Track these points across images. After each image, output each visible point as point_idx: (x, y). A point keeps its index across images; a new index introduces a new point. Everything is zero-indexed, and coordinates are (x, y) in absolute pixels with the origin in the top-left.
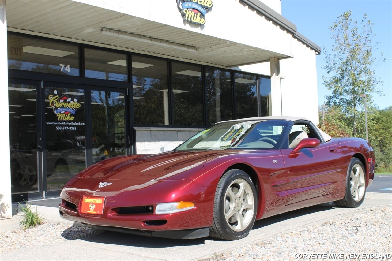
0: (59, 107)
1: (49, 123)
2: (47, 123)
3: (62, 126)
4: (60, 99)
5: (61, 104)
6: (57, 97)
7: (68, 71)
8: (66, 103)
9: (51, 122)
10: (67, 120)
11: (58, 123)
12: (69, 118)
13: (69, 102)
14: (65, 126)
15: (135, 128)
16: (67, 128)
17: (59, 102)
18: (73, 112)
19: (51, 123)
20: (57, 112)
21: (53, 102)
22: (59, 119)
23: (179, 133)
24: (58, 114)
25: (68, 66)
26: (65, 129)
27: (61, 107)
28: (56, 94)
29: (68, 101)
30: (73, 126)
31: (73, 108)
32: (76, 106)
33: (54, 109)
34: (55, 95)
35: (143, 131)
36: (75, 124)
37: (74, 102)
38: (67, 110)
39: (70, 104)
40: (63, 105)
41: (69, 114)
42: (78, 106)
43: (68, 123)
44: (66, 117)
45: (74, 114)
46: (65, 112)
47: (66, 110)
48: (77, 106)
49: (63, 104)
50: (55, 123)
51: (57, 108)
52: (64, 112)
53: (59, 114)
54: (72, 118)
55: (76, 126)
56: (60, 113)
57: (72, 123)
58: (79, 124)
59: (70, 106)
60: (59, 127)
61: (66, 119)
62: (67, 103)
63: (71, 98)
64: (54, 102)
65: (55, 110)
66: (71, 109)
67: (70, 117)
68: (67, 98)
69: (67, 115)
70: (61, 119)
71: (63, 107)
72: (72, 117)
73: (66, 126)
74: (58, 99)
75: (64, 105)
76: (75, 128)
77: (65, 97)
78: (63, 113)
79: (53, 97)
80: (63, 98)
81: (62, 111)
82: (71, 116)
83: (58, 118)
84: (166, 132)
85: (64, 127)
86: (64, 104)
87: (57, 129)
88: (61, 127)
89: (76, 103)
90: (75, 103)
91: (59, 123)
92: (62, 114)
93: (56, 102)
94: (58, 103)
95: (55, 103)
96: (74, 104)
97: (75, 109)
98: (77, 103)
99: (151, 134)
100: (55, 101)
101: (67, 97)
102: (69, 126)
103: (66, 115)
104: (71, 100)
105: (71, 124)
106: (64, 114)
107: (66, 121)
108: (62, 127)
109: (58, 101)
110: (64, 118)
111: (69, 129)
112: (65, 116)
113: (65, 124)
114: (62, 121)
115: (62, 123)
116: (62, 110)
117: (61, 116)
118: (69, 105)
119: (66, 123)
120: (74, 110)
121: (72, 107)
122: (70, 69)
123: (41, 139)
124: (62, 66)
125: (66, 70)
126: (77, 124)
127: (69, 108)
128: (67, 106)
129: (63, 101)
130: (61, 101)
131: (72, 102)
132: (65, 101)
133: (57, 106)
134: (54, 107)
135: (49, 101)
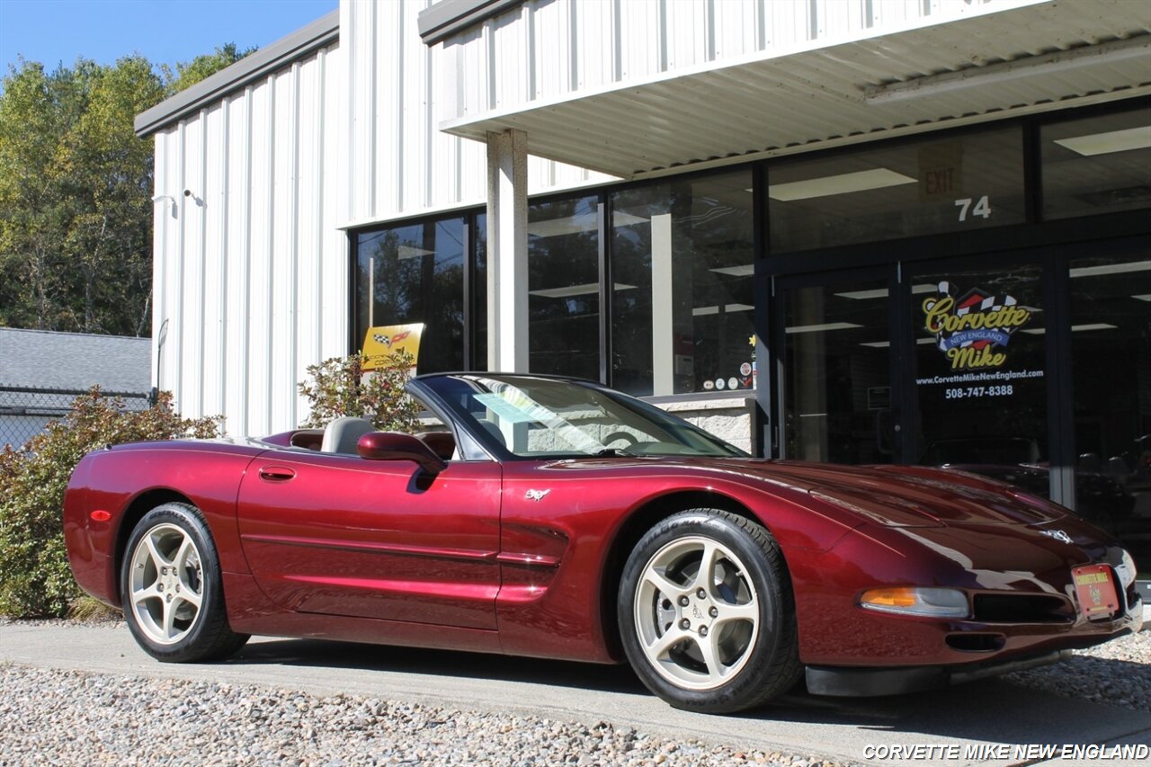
0: (956, 330)
1: (925, 382)
2: (919, 382)
3: (964, 386)
4: (958, 305)
5: (960, 319)
6: (948, 303)
7: (982, 215)
8: (976, 316)
9: (929, 378)
10: (980, 366)
11: (951, 379)
12: (987, 359)
13: (988, 311)
14: (974, 384)
16: (979, 391)
17: (956, 314)
18: (999, 338)
19: (930, 381)
20: (948, 344)
21: (935, 318)
22: (954, 366)
24: (953, 352)
25: (984, 200)
26: (973, 396)
27: (960, 328)
28: (947, 292)
29: (983, 307)
30: (1002, 382)
31: (1000, 330)
32: (1010, 319)
33: (940, 337)
34: (944, 295)
36: (1008, 376)
37: (1005, 308)
38: (983, 336)
39: (990, 315)
40: (967, 322)
42: (1019, 320)
43: (983, 376)
44: (978, 357)
45: (1005, 344)
46: (974, 342)
47: (976, 335)
48: (1016, 317)
49: (968, 318)
50: (942, 380)
51: (947, 335)
52: (970, 342)
53: (956, 350)
54: (999, 359)
55: (1012, 381)
56: (958, 347)
57: (998, 376)
58: (1023, 375)
59: (991, 322)
60: (954, 390)
61: (977, 365)
62: (982, 315)
63: (993, 298)
64: (940, 318)
65: (943, 340)
66: (995, 332)
67: (990, 356)
68: (980, 298)
69: (982, 351)
70: (961, 366)
71: (967, 329)
72: (999, 355)
73: (978, 387)
74: (952, 307)
75: (969, 321)
76: (1008, 390)
77: (976, 296)
78: (968, 348)
79: (936, 303)
80: (970, 300)
81: (964, 341)
82: (993, 352)
83: (951, 362)
85: (970, 389)
86: (972, 319)
87: (948, 397)
88: (960, 389)
89: (1013, 308)
90: (1008, 310)
91: (956, 378)
92: (964, 351)
93: (946, 315)
94: (952, 318)
95: (942, 320)
96: (1005, 316)
97: (1008, 330)
98: (1016, 309)
100: (943, 314)
101: (980, 295)
102: (987, 384)
103: (979, 352)
104: (996, 303)
105: (993, 377)
106: (972, 350)
107: (977, 371)
108: (965, 391)
109: (950, 313)
110: (973, 362)
111: (988, 395)
112: (975, 355)
113: (973, 378)
114: (960, 372)
115: (966, 378)
116: (963, 337)
117: (960, 357)
118: (989, 318)
119: (978, 377)
120: (1004, 332)
121: (999, 325)
122: (989, 207)
123: (897, 428)
124: (962, 206)
125: (976, 212)
126: (1014, 375)
127: (986, 328)
128: (980, 324)
129: (966, 310)
130: (961, 312)
131: (997, 308)
132: (975, 309)
133: (948, 329)
134: (939, 331)
135: (925, 316)
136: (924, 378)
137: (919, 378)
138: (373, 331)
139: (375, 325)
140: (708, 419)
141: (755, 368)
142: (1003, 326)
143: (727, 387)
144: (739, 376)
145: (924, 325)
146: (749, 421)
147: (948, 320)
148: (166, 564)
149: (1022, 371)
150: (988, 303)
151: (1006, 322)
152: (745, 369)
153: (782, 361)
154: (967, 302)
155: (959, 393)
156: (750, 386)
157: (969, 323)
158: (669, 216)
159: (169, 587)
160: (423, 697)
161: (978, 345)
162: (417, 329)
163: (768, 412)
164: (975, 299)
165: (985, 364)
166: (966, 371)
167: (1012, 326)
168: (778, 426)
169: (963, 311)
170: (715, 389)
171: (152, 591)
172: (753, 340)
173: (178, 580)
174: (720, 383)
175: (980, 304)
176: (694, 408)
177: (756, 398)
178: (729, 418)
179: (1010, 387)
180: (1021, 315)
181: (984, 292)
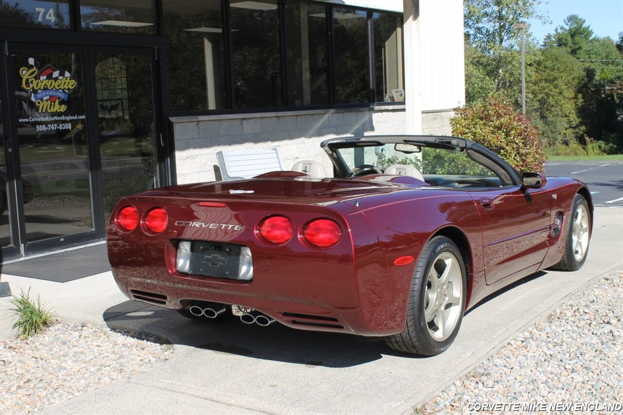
0: (40, 89)
1: (24, 120)
2: (20, 121)
3: (46, 123)
4: (40, 74)
5: (42, 82)
6: (35, 71)
7: (50, 21)
8: (50, 81)
9: (27, 118)
10: (54, 112)
11: (39, 119)
12: (57, 108)
13: (56, 79)
14: (51, 123)
15: (172, 119)
16: (54, 127)
17: (39, 79)
18: (63, 96)
19: (27, 120)
20: (36, 98)
21: (27, 80)
22: (40, 111)
23: (244, 122)
24: (39, 103)
25: (51, 11)
26: (51, 129)
27: (42, 88)
28: (33, 64)
29: (54, 77)
30: (65, 122)
31: (63, 90)
32: (68, 84)
33: (31, 93)
34: (31, 67)
35: (184, 124)
36: (68, 118)
37: (65, 78)
38: (54, 94)
39: (57, 81)
40: (45, 85)
41: (57, 101)
42: (72, 86)
43: (56, 118)
44: (52, 106)
45: (66, 99)
46: (50, 97)
47: (51, 93)
48: (70, 84)
49: (46, 82)
50: (33, 120)
51: (35, 92)
52: (48, 97)
53: (41, 102)
54: (63, 108)
55: (70, 121)
56: (42, 99)
57: (63, 118)
58: (75, 117)
59: (59, 86)
60: (41, 126)
61: (52, 111)
62: (53, 81)
63: (59, 72)
64: (30, 80)
65: (33, 95)
66: (60, 92)
67: (59, 106)
68: (52, 71)
69: (54, 103)
70: (44, 111)
71: (46, 89)
72: (63, 106)
73: (54, 124)
74: (37, 74)
75: (47, 84)
76: (68, 126)
77: (49, 69)
78: (47, 101)
79: (27, 71)
80: (46, 71)
81: (45, 96)
82: (61, 104)
83: (38, 109)
84: (223, 123)
85: (49, 125)
86: (48, 83)
87: (38, 130)
88: (44, 125)
89: (69, 78)
90: (66, 79)
91: (42, 119)
92: (45, 102)
93: (34, 79)
94: (37, 81)
95: (32, 82)
96: (65, 83)
97: (67, 91)
98: (70, 79)
99: (198, 128)
100: (32, 78)
101: (52, 69)
102: (58, 122)
103: (53, 104)
104: (60, 75)
105: (61, 118)
106: (49, 102)
107: (52, 115)
108: (47, 126)
109: (36, 78)
110: (50, 109)
111: (59, 129)
112: (51, 105)
113: (51, 119)
114: (44, 115)
115: (47, 119)
116: (44, 94)
117: (43, 106)
118: (56, 84)
119: (53, 118)
120: (65, 92)
121: (63, 88)
122: (54, 16)
123: (10, 150)
124: (39, 12)
125: (48, 18)
126: (72, 118)
127: (56, 89)
128: (52, 87)
129: (45, 77)
131: (61, 78)
132: (49, 77)
133: (35, 88)
134: (30, 89)
135: (21, 79)
136: (23, 118)
137: (21, 118)
142: (65, 89)
145: (21, 83)
147: (35, 83)
150: (56, 74)
151: (66, 87)
155: (44, 128)
157: (47, 86)
161: (52, 99)
164: (49, 71)
165: (57, 111)
166: (47, 114)
167: (69, 89)
169: (43, 78)
175: (52, 74)
179: (70, 124)
180: (73, 84)
181: (55, 68)
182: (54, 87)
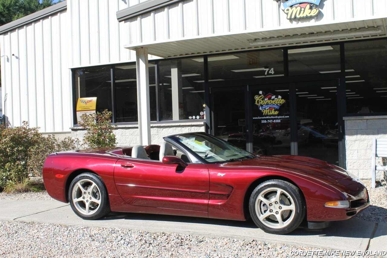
0: (264, 104)
1: (255, 118)
2: (254, 118)
3: (267, 120)
6: (262, 97)
7: (272, 73)
8: (270, 101)
9: (257, 117)
10: (271, 114)
11: (263, 118)
12: (273, 112)
13: (273, 100)
14: (269, 119)
15: (344, 118)
16: (271, 121)
17: (264, 100)
18: (277, 107)
19: (257, 118)
20: (261, 108)
21: (258, 101)
22: (264, 114)
24: (263, 110)
25: (272, 69)
27: (265, 104)
28: (261, 93)
30: (277, 119)
31: (277, 104)
32: (280, 102)
33: (260, 106)
34: (261, 95)
36: (279, 117)
37: (278, 99)
38: (272, 106)
39: (274, 101)
40: (267, 102)
41: (273, 110)
42: (282, 102)
43: (272, 117)
44: (271, 112)
45: (278, 109)
47: (270, 106)
50: (260, 118)
51: (262, 106)
53: (264, 110)
54: (277, 113)
55: (280, 119)
56: (265, 109)
57: (276, 117)
58: (283, 117)
59: (274, 103)
62: (272, 100)
63: (275, 96)
64: (260, 101)
65: (260, 107)
66: (275, 105)
67: (274, 112)
69: (272, 110)
70: (266, 114)
71: (267, 104)
72: (277, 112)
76: (279, 121)
77: (270, 95)
78: (268, 109)
79: (258, 97)
81: (267, 107)
82: (275, 111)
83: (263, 113)
85: (268, 121)
87: (262, 123)
88: (265, 120)
89: (280, 99)
91: (265, 117)
92: (267, 110)
93: (261, 100)
94: (263, 101)
95: (260, 102)
96: (278, 101)
97: (279, 105)
99: (367, 123)
100: (260, 100)
102: (273, 119)
103: (271, 111)
104: (275, 97)
105: (275, 117)
106: (269, 110)
107: (270, 116)
109: (263, 100)
110: (269, 113)
111: (273, 122)
112: (270, 111)
114: (266, 116)
115: (267, 117)
116: (266, 106)
117: (265, 112)
120: (278, 105)
121: (277, 103)
122: (274, 71)
123: (247, 131)
124: (266, 71)
125: (270, 72)
126: (281, 117)
128: (271, 103)
129: (267, 99)
130: (266, 99)
131: (276, 99)
132: (270, 99)
133: (262, 104)
134: (259, 104)
135: (255, 100)
136: (255, 117)
137: (254, 117)
138: (80, 99)
139: (81, 97)
140: (191, 128)
141: (205, 114)
142: (278, 104)
143: (196, 118)
144: (199, 115)
145: (255, 102)
146: (204, 128)
147: (262, 102)
148: (85, 191)
149: (283, 116)
150: (273, 97)
151: (279, 103)
152: (201, 113)
153: (213, 111)
154: (267, 97)
155: (265, 122)
156: (203, 118)
158: (177, 69)
159: (87, 198)
160: (191, 233)
161: (271, 109)
162: (94, 99)
163: (209, 126)
164: (270, 96)
165: (273, 114)
166: (267, 115)
167: (280, 104)
168: (212, 129)
170: (192, 119)
171: (81, 199)
172: (204, 105)
173: (91, 196)
174: (194, 117)
175: (271, 97)
176: (188, 124)
177: (206, 122)
178: (198, 127)
179: (280, 120)
180: (283, 101)
181: (272, 94)
182: (272, 103)
